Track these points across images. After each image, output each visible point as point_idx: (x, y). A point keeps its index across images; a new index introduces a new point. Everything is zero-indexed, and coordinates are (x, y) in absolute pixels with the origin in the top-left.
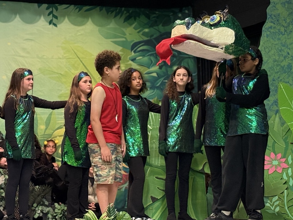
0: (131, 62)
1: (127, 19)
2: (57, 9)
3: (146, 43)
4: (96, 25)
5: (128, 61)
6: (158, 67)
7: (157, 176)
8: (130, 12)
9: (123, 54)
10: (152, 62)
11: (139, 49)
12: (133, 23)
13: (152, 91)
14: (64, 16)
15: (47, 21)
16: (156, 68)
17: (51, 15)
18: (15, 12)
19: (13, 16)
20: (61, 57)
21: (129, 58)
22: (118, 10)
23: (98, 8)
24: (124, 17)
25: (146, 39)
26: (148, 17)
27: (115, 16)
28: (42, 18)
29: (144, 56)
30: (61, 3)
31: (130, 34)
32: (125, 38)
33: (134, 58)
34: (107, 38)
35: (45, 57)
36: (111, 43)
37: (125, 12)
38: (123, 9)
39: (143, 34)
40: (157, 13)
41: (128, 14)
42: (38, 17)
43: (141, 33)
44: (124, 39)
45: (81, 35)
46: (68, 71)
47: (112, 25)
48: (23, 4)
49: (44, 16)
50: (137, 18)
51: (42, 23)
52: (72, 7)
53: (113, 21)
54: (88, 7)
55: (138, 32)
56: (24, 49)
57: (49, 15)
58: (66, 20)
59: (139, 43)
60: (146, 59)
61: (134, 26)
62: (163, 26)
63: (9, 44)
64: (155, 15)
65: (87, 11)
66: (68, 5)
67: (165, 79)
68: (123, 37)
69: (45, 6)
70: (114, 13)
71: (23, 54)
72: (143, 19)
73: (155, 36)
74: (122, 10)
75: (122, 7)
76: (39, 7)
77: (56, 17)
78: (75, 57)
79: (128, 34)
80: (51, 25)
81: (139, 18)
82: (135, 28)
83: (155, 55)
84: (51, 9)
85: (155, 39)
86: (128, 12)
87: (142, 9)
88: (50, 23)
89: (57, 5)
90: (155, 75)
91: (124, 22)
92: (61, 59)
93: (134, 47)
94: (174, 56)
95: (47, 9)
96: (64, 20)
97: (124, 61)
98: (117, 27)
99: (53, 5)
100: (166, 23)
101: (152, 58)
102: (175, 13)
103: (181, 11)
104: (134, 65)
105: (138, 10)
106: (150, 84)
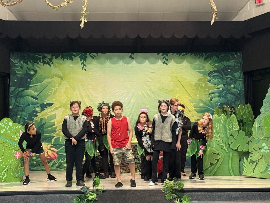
0: (208, 83)
1: (206, 59)
2: (167, 55)
3: (216, 71)
4: (189, 63)
5: (206, 82)
6: (223, 85)
7: (213, 152)
8: (208, 54)
9: (203, 79)
10: (220, 82)
11: (212, 75)
12: (209, 61)
13: (220, 98)
14: (171, 59)
15: (162, 62)
16: (222, 86)
17: (164, 59)
18: (145, 58)
19: (145, 60)
20: (170, 81)
21: (207, 80)
22: (201, 54)
23: (190, 54)
24: (204, 57)
25: (216, 69)
26: (218, 57)
27: (199, 58)
28: (160, 61)
29: (215, 79)
30: (169, 52)
31: (207, 67)
32: (205, 69)
33: (209, 80)
34: (194, 70)
35: (161, 81)
36: (197, 72)
37: (205, 55)
38: (204, 53)
39: (214, 67)
40: (223, 54)
41: (206, 56)
42: (157, 60)
43: (214, 66)
44: (204, 70)
45: (180, 68)
46: (173, 88)
47: (198, 62)
48: (149, 54)
49: (160, 59)
50: (212, 58)
51: (160, 63)
52: (176, 53)
53: (198, 60)
54: (184, 53)
55: (212, 66)
56: (150, 78)
57: (163, 59)
58: (173, 61)
59: (213, 71)
60: (216, 81)
61: (210, 62)
62: (226, 62)
63: (143, 75)
64: (222, 56)
65: (183, 55)
66: (173, 53)
67: (226, 92)
68: (204, 69)
69: (161, 54)
70: (199, 56)
71: (149, 80)
72: (215, 58)
73: (221, 68)
74: (203, 53)
75: (203, 52)
76: (158, 55)
77: (167, 60)
78: (177, 81)
79: (206, 67)
80: (165, 64)
81: (213, 57)
82: (210, 64)
83: (221, 78)
84: (164, 56)
85: (221, 69)
86: (206, 55)
87: (215, 53)
88: (164, 63)
89: (167, 53)
90: (221, 89)
91: (204, 60)
92: (169, 82)
93: (210, 74)
94: (231, 79)
95: (162, 55)
96: (171, 61)
97: (204, 82)
98: (200, 63)
99: (165, 53)
100: (228, 60)
101: (220, 80)
102: (233, 55)
103: (236, 54)
104: (210, 84)
105: (212, 53)
106: (218, 94)
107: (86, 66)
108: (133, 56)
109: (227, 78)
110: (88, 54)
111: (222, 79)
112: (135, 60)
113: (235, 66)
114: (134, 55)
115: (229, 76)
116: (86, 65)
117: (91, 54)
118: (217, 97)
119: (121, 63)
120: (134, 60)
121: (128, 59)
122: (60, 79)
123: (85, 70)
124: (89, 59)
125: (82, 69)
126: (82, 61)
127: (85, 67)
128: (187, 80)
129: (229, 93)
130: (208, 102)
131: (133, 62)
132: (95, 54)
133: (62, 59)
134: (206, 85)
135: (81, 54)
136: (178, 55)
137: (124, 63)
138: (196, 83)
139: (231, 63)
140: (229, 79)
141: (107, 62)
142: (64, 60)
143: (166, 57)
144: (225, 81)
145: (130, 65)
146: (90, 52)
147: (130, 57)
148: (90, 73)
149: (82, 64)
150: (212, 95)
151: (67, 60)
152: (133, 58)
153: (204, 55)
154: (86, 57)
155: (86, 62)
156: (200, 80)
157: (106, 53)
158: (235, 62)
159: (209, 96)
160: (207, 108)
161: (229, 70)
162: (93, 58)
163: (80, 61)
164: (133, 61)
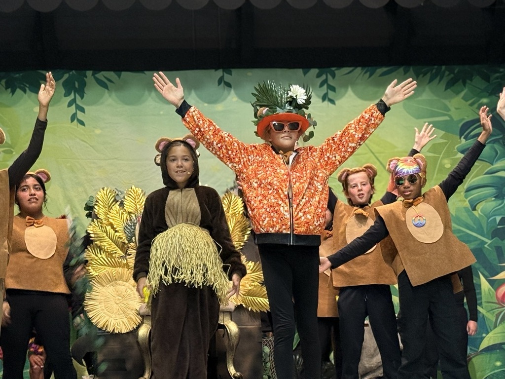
0: (460, 155)
1: (450, 84)
2: (334, 76)
5: (456, 154)
8: (456, 72)
9: (446, 143)
10: (497, 153)
11: (473, 133)
12: (462, 90)
13: (500, 202)
14: (345, 86)
15: (318, 96)
16: (503, 163)
17: (325, 86)
21: (457, 148)
22: (434, 71)
23: (401, 70)
24: (445, 81)
26: (487, 78)
27: (431, 80)
30: (341, 65)
31: (457, 109)
32: (449, 116)
33: (465, 148)
34: (417, 118)
37: (447, 73)
38: (443, 67)
39: (477, 108)
40: (502, 70)
41: (452, 75)
43: (476, 105)
44: (447, 118)
47: (426, 95)
49: (313, 88)
50: (468, 81)
52: (359, 69)
53: (427, 88)
54: (384, 69)
55: (471, 105)
57: (321, 85)
58: (350, 92)
59: (474, 122)
61: (462, 94)
64: (498, 75)
65: (382, 75)
66: (351, 69)
68: (446, 115)
69: (314, 72)
70: (429, 75)
72: (478, 81)
74: (441, 68)
75: (442, 65)
76: (305, 74)
77: (333, 89)
78: (366, 152)
79: (453, 109)
80: (326, 102)
81: (471, 80)
82: (465, 98)
83: (501, 141)
84: (324, 77)
86: (452, 72)
87: (476, 66)
88: (324, 98)
89: (333, 69)
91: (446, 89)
93: (464, 129)
95: (318, 76)
96: (346, 91)
97: (449, 154)
98: (435, 98)
99: (328, 70)
101: (496, 146)
105: (467, 68)
106: (495, 191)
107: (83, 110)
108: (227, 78)
110: (89, 73)
111: (504, 143)
112: (234, 89)
114: (231, 74)
116: (85, 107)
117: (101, 75)
118: (489, 199)
119: (192, 100)
120: (232, 92)
121: (213, 88)
122: (3, 151)
123: (82, 123)
124: (93, 90)
125: (72, 120)
126: (72, 96)
127: (80, 115)
128: (396, 150)
130: (465, 214)
131: (229, 97)
132: (111, 75)
133: (9, 90)
135: (66, 76)
136: (366, 73)
137: (200, 101)
141: (150, 99)
142: (13, 92)
143: (331, 82)
145: (219, 107)
146: (97, 69)
147: (221, 80)
148: (98, 132)
149: (70, 105)
150: (475, 194)
151: (25, 91)
152: (229, 85)
153: (444, 72)
154: (83, 85)
155: (82, 97)
156: (435, 148)
157: (146, 72)
159: (466, 197)
160: (463, 232)
162: (106, 86)
163: (66, 95)
164: (229, 94)
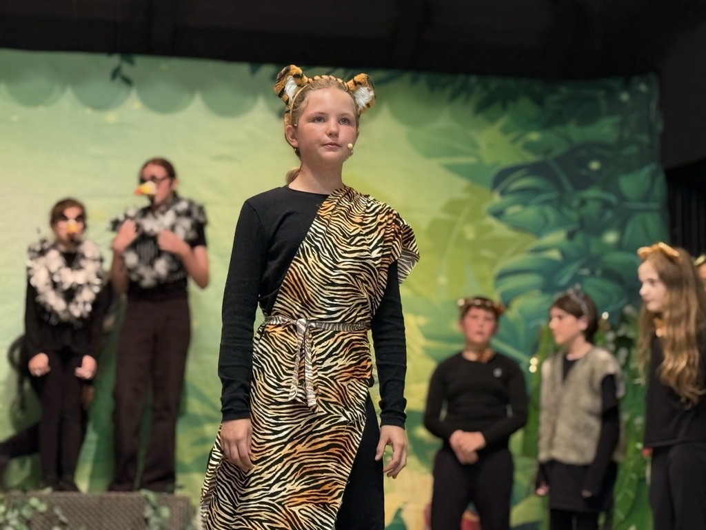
0: (490, 221)
1: (483, 107)
3: (533, 169)
5: (484, 218)
6: (564, 234)
8: (492, 87)
9: (470, 200)
10: (547, 221)
11: (513, 187)
12: (500, 118)
13: (547, 297)
15: (272, 112)
16: (557, 237)
18: (191, 86)
19: (187, 96)
21: (487, 209)
22: (459, 83)
23: (407, 76)
24: (475, 99)
25: (531, 158)
26: (539, 101)
27: (453, 98)
28: (261, 102)
29: (525, 204)
31: (489, 146)
32: (478, 157)
33: (497, 209)
34: (429, 155)
36: (442, 169)
37: (478, 88)
38: (473, 79)
39: (523, 147)
40: (563, 90)
41: (486, 93)
42: (249, 100)
43: (520, 143)
44: (473, 160)
47: (443, 121)
49: (264, 97)
50: (511, 104)
51: (260, 114)
53: (446, 110)
55: (513, 141)
60: (531, 213)
61: (501, 123)
62: (578, 125)
64: (557, 97)
67: (583, 267)
68: (472, 155)
69: (268, 70)
70: (448, 91)
72: (525, 105)
73: (556, 153)
75: (470, 74)
76: (253, 72)
79: (484, 146)
81: (515, 103)
82: (505, 131)
83: (555, 202)
85: (557, 159)
86: (485, 87)
87: (525, 81)
90: (555, 255)
91: (475, 114)
93: (500, 179)
94: (606, 205)
97: (474, 217)
98: (457, 126)
100: (588, 118)
101: (547, 210)
102: (611, 94)
103: (627, 86)
104: (500, 229)
105: (511, 83)
106: (541, 279)
108: (127, 69)
109: (583, 202)
111: (560, 203)
112: (137, 89)
113: (622, 143)
114: (133, 65)
115: (593, 193)
118: (533, 292)
119: (67, 102)
120: (134, 92)
121: (103, 86)
129: (593, 273)
131: (128, 102)
134: (482, 230)
137: (79, 104)
138: (435, 223)
139: (606, 129)
140: (592, 208)
144: (574, 216)
145: (111, 117)
147: (116, 74)
150: (511, 283)
152: (128, 82)
153: (474, 87)
156: (453, 207)
158: (623, 125)
159: (496, 286)
161: (595, 165)
164: (128, 96)
